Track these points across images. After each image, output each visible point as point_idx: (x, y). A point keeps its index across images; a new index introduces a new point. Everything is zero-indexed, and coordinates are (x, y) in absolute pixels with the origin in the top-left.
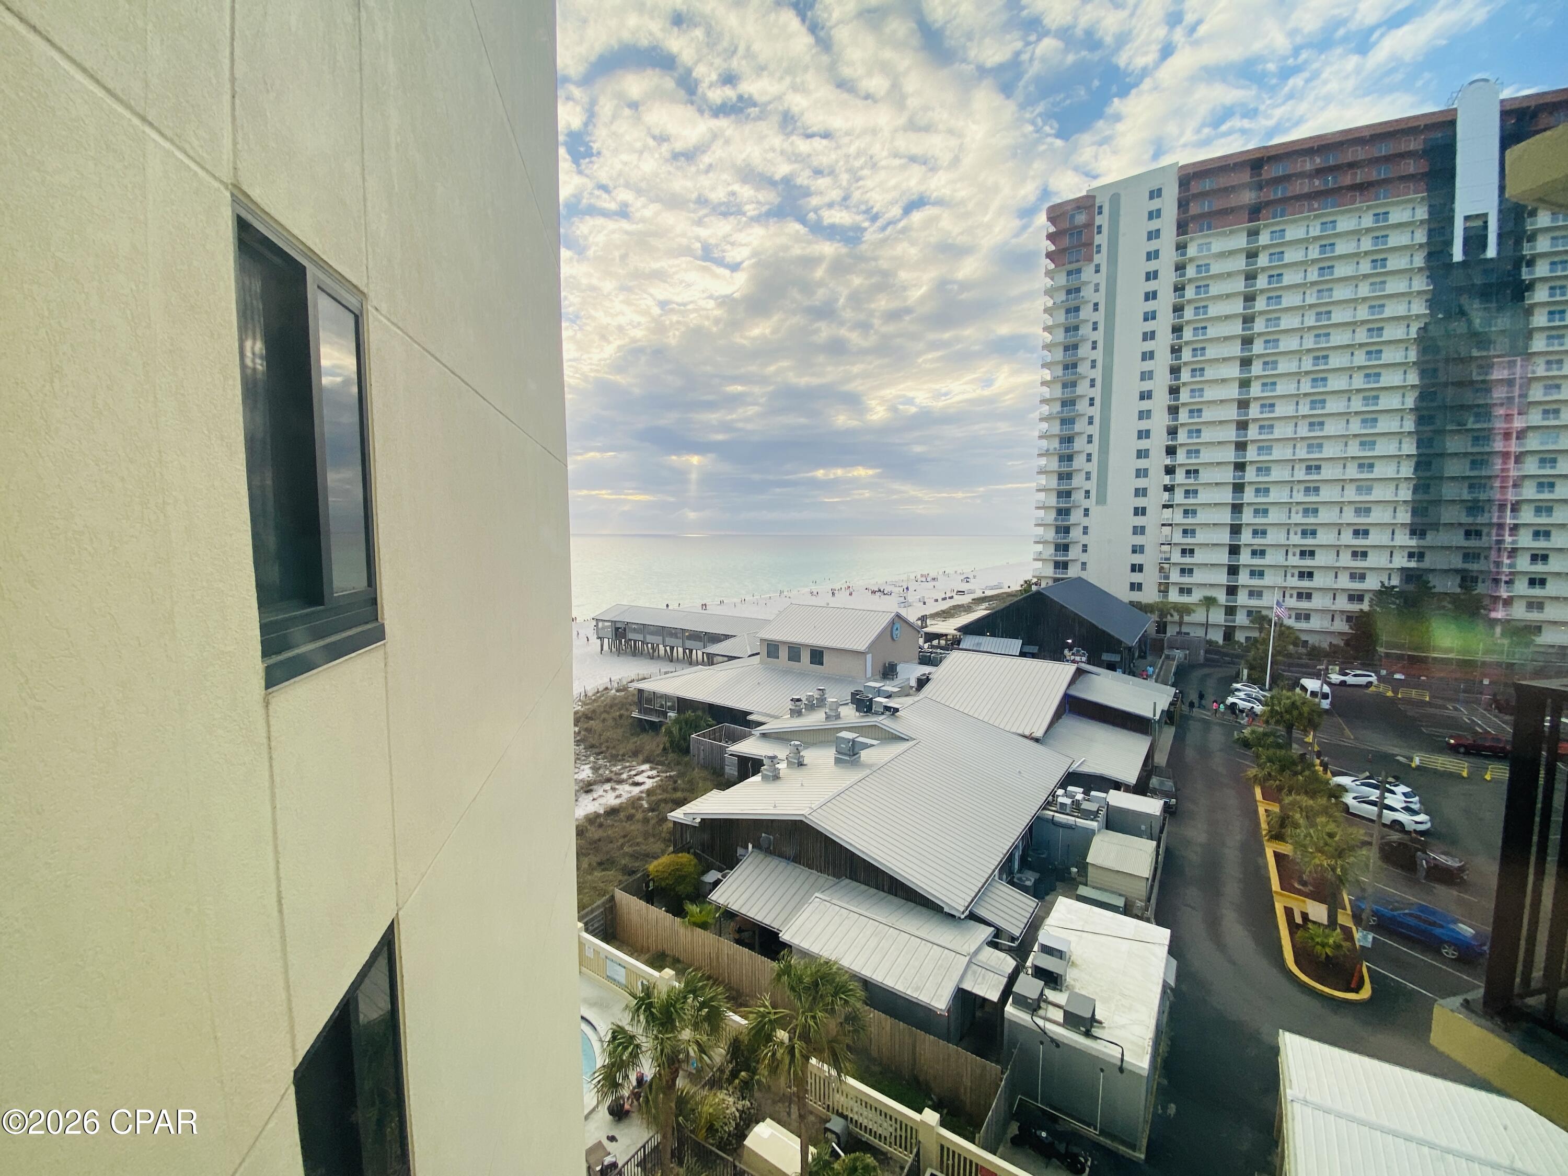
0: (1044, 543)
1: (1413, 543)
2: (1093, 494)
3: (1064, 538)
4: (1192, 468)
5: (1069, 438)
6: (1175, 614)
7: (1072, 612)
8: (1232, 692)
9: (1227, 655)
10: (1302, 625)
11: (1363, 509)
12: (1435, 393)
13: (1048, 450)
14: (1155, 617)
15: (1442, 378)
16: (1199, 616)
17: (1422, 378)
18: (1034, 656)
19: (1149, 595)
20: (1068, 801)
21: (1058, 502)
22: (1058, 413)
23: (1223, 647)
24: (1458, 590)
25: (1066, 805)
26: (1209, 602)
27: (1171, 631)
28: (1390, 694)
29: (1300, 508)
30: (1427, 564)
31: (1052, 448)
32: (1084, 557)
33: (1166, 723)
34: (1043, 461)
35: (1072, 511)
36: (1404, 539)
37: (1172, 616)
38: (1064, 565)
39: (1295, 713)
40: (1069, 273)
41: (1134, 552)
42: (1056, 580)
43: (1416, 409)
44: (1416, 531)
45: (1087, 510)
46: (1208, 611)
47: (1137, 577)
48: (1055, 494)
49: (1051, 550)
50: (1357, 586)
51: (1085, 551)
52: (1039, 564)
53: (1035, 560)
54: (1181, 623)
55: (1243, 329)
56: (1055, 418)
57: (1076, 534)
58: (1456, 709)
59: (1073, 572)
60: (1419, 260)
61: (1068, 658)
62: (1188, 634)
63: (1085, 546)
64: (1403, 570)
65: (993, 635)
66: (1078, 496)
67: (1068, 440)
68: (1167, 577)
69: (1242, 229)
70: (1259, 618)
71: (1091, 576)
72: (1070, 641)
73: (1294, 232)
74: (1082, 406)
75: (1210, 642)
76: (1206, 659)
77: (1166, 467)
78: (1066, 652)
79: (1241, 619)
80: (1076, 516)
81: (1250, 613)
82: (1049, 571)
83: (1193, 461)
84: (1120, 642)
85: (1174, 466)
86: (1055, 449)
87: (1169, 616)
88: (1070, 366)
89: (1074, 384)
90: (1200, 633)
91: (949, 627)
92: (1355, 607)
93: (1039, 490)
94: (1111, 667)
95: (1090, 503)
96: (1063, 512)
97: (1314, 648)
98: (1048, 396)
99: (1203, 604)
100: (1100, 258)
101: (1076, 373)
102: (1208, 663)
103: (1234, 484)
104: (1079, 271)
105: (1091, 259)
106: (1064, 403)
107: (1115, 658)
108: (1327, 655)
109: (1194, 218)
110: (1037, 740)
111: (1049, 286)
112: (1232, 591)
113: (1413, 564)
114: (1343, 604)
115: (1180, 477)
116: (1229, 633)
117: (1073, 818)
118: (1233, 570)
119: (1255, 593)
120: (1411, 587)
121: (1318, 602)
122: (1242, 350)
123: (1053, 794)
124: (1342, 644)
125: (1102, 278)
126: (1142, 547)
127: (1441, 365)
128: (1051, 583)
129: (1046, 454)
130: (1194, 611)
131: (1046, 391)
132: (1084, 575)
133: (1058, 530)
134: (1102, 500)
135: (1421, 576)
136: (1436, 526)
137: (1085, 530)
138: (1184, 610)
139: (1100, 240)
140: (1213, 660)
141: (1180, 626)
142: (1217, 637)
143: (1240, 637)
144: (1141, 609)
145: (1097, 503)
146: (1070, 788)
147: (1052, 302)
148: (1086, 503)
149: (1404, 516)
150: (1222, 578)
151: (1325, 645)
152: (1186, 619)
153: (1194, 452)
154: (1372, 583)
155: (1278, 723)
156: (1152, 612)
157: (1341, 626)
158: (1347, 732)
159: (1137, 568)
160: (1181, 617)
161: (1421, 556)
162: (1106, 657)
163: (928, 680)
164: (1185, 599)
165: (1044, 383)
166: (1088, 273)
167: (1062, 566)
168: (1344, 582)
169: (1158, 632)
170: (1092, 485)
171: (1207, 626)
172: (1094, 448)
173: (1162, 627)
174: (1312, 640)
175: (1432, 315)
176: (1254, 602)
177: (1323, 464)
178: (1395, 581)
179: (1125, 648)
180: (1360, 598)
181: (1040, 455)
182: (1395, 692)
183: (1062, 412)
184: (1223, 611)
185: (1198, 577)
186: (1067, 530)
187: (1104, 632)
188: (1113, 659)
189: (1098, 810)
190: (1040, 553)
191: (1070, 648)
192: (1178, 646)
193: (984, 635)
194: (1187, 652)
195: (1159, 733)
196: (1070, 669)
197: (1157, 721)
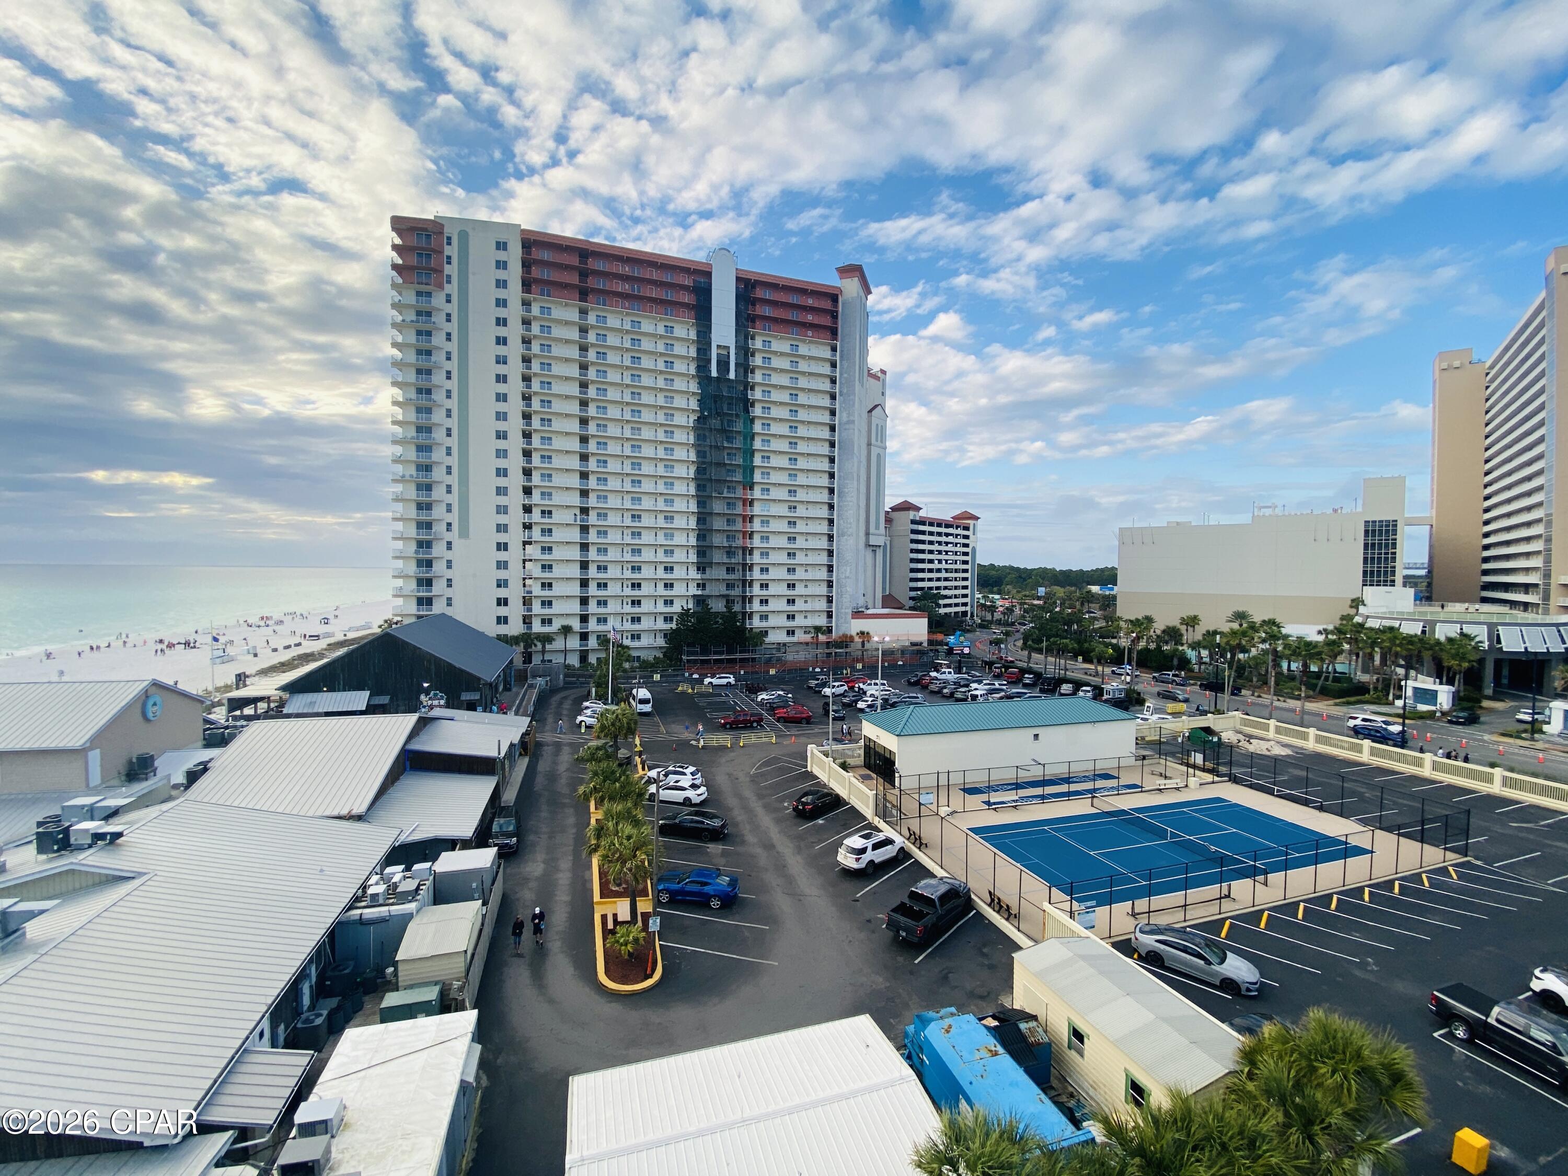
0: (405, 577)
1: (699, 576)
2: (455, 527)
3: (427, 572)
4: (546, 509)
5: (426, 466)
6: (539, 645)
7: (427, 653)
8: (580, 711)
9: (583, 676)
10: (636, 644)
11: (669, 552)
12: (705, 469)
13: (403, 476)
14: (521, 648)
15: (708, 460)
16: (558, 644)
17: (698, 457)
19: (515, 628)
20: (380, 889)
21: (418, 534)
22: (413, 438)
23: (578, 669)
24: (725, 610)
25: (377, 895)
26: (566, 630)
27: (536, 660)
28: (690, 691)
29: (629, 549)
30: (707, 592)
31: (407, 474)
32: (449, 593)
33: (521, 754)
34: (399, 488)
35: (434, 543)
36: (694, 574)
37: (536, 646)
38: (429, 601)
39: (618, 724)
40: (419, 294)
41: (499, 586)
42: (419, 617)
43: (695, 479)
44: (701, 568)
45: (449, 544)
46: (565, 639)
47: (503, 611)
48: (414, 525)
49: (413, 585)
50: (668, 609)
51: (449, 586)
52: (400, 601)
53: (395, 596)
54: (543, 652)
55: (580, 393)
56: (409, 443)
57: (439, 568)
58: (727, 695)
59: (438, 608)
60: (693, 370)
61: (425, 704)
62: (550, 661)
63: (449, 580)
64: (694, 596)
65: (332, 689)
66: (440, 528)
67: (426, 468)
68: (530, 610)
69: (574, 306)
70: (603, 640)
71: (459, 613)
72: (426, 685)
73: (613, 321)
74: (439, 435)
75: (568, 667)
76: (566, 683)
77: (524, 506)
78: (423, 697)
79: (593, 642)
80: (438, 550)
81: (598, 637)
82: (412, 608)
83: (547, 502)
84: (479, 679)
85: (531, 506)
86: (411, 476)
87: (533, 647)
88: (424, 391)
89: (429, 411)
90: (561, 659)
91: (269, 687)
92: (667, 626)
93: (395, 519)
94: (471, 706)
95: (453, 536)
96: (424, 545)
97: (644, 661)
98: (400, 418)
99: (561, 633)
100: (452, 289)
101: (430, 400)
102: (568, 686)
103: (581, 526)
104: (429, 294)
105: (441, 287)
106: (419, 429)
107: (475, 696)
108: (652, 665)
109: (538, 281)
110: (359, 818)
111: (396, 300)
112: (584, 619)
113: (700, 593)
114: (661, 625)
115: (536, 516)
116: (584, 656)
117: (386, 908)
118: (584, 601)
119: (602, 620)
120: (699, 609)
121: (646, 624)
122: (580, 410)
123: (364, 887)
124: (661, 656)
125: (453, 308)
126: (506, 581)
127: (707, 449)
128: (413, 620)
129: (402, 480)
130: (554, 640)
131: (399, 413)
132: (449, 611)
133: (420, 563)
134: (464, 533)
135: (704, 601)
136: (711, 564)
137: (449, 564)
138: (547, 639)
139: (451, 270)
140: (571, 683)
141: (543, 655)
142: (574, 661)
143: (592, 659)
144: (507, 642)
145: (460, 536)
146: (389, 870)
147: (400, 318)
148: (448, 536)
149: (693, 558)
150: (576, 607)
151: (651, 659)
152: (548, 647)
153: (545, 495)
154: (677, 608)
155: (606, 736)
156: (517, 644)
157: (661, 642)
158: (662, 729)
159: (502, 602)
160: (544, 646)
161: (704, 586)
162: (466, 696)
163: (205, 770)
164: (546, 629)
165: (395, 403)
166: (438, 300)
167: (425, 602)
168: (661, 608)
169: (524, 662)
170: (454, 518)
171: (565, 652)
172: (453, 481)
173: (528, 658)
174: (643, 655)
175: (701, 411)
176: (601, 628)
177: (643, 514)
178: (691, 606)
179: (484, 685)
180: (671, 619)
181: (395, 481)
182: (693, 689)
183: (418, 438)
184: (578, 637)
185: (557, 608)
186: (429, 564)
187: (462, 671)
188: (472, 698)
189: (419, 885)
190: (401, 588)
191: (427, 692)
192: (541, 673)
193: (320, 691)
194: (548, 678)
195: (507, 770)
196: (410, 720)
197: (504, 758)
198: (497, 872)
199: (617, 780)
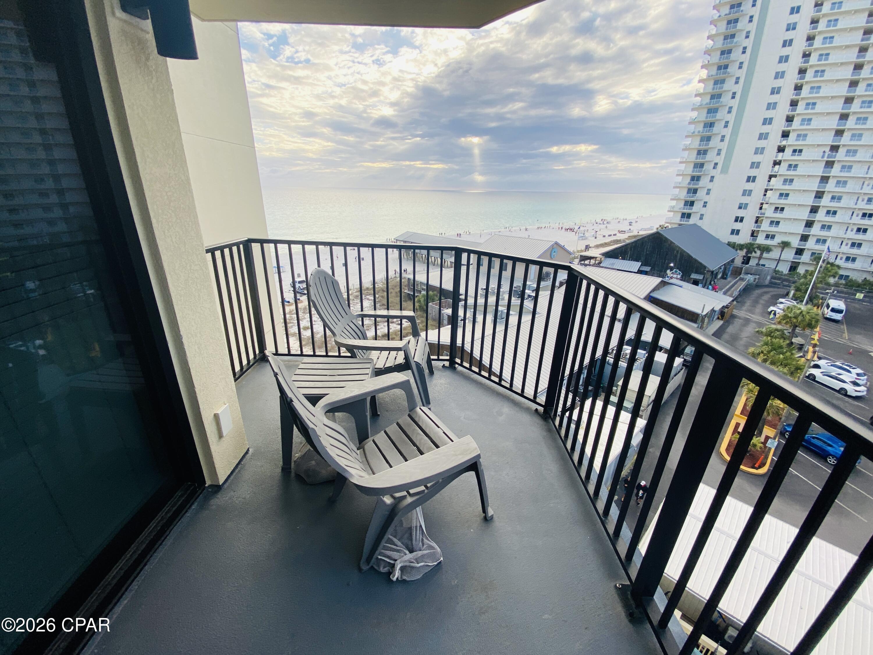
0: (677, 199)
2: (719, 167)
3: (692, 197)
4: (798, 148)
5: (711, 123)
6: (759, 253)
7: (678, 246)
8: (774, 304)
9: (787, 280)
10: (849, 265)
13: (694, 132)
14: (743, 253)
16: (775, 254)
18: (646, 273)
19: (744, 238)
21: (693, 172)
22: (707, 104)
23: (785, 275)
26: (785, 245)
27: (753, 262)
31: (697, 131)
32: (703, 211)
33: (718, 318)
34: (689, 141)
35: (702, 178)
37: (755, 252)
38: (689, 216)
39: (800, 318)
41: (740, 208)
42: (680, 225)
45: (712, 179)
46: (782, 251)
47: (737, 226)
48: (692, 166)
49: (682, 205)
51: (705, 206)
52: (671, 214)
53: (669, 211)
54: (760, 258)
56: (704, 108)
57: (701, 194)
61: (669, 275)
62: (764, 265)
63: (706, 203)
65: (623, 259)
66: (709, 167)
67: (711, 125)
68: (759, 227)
70: (816, 257)
71: (705, 225)
72: (672, 265)
74: (726, 99)
75: (776, 271)
76: (771, 283)
77: (779, 146)
78: (668, 272)
80: (704, 182)
81: (813, 254)
82: (677, 219)
83: (801, 143)
84: (705, 267)
85: (785, 146)
86: (699, 132)
87: (753, 253)
88: (723, 67)
89: (723, 82)
90: (773, 265)
91: (598, 253)
93: (681, 162)
94: (696, 283)
95: (715, 173)
96: (695, 179)
97: (852, 280)
98: (702, 91)
99: (780, 246)
101: (726, 73)
102: (772, 285)
103: (827, 161)
106: (713, 97)
107: (700, 277)
108: (859, 285)
110: (619, 320)
112: (804, 238)
115: (788, 154)
116: (794, 267)
118: (809, 224)
119: (821, 241)
126: (746, 205)
128: (676, 226)
129: (692, 135)
130: (772, 250)
131: (701, 87)
132: (700, 223)
133: (689, 191)
134: (725, 170)
137: (708, 192)
138: (767, 249)
140: (776, 284)
141: (759, 260)
142: (784, 268)
143: (801, 270)
144: (734, 247)
145: (722, 172)
146: (625, 347)
148: (713, 173)
150: (800, 229)
151: (860, 280)
152: (765, 255)
155: (786, 323)
156: (741, 249)
158: (846, 335)
159: (739, 220)
160: (762, 254)
162: (694, 276)
164: (769, 242)
165: (701, 81)
167: (686, 216)
169: (743, 263)
170: (720, 160)
171: (779, 261)
172: (727, 132)
173: (746, 260)
174: (853, 275)
179: (708, 271)
181: (687, 136)
183: (710, 102)
184: (794, 251)
185: (783, 227)
186: (695, 191)
187: (696, 260)
188: (697, 278)
190: (674, 207)
191: (672, 269)
192: (753, 272)
193: (618, 258)
194: (757, 277)
195: (705, 323)
196: (656, 281)
197: (705, 315)
198: (679, 372)
199: (783, 354)
